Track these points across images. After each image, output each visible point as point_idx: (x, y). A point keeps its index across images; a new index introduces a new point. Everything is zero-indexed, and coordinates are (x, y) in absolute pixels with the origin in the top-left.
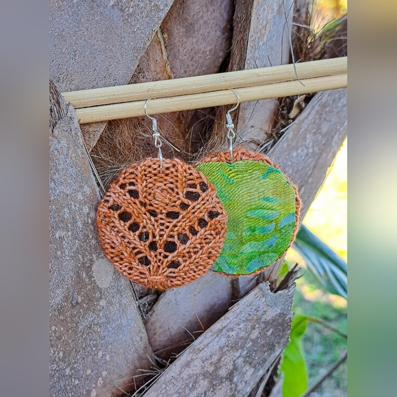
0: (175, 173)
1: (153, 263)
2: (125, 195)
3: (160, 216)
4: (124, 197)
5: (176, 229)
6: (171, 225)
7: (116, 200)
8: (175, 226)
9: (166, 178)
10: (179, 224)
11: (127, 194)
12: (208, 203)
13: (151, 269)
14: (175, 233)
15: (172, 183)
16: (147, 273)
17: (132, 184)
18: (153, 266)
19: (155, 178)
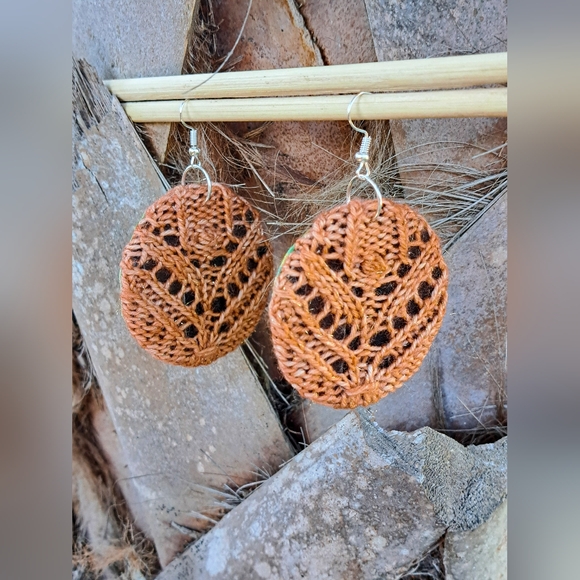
0: (219, 203)
1: (201, 331)
2: (162, 245)
3: (203, 266)
4: (161, 247)
5: (226, 279)
6: (219, 275)
7: (150, 253)
8: (224, 275)
9: (209, 211)
10: (228, 272)
11: (165, 243)
12: (257, 237)
13: (200, 339)
14: (225, 286)
15: (215, 217)
16: (195, 347)
17: (167, 227)
18: (203, 336)
19: (197, 213)
